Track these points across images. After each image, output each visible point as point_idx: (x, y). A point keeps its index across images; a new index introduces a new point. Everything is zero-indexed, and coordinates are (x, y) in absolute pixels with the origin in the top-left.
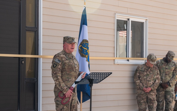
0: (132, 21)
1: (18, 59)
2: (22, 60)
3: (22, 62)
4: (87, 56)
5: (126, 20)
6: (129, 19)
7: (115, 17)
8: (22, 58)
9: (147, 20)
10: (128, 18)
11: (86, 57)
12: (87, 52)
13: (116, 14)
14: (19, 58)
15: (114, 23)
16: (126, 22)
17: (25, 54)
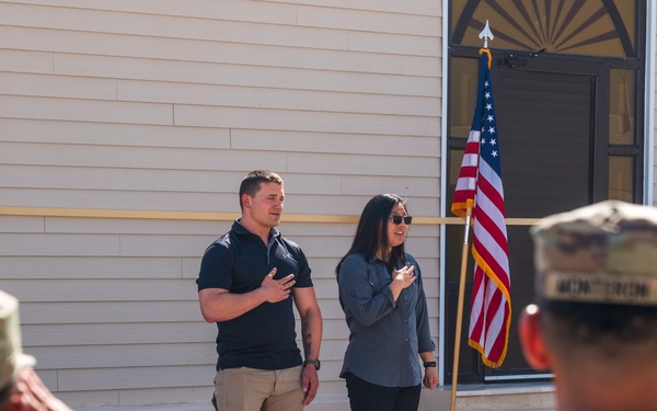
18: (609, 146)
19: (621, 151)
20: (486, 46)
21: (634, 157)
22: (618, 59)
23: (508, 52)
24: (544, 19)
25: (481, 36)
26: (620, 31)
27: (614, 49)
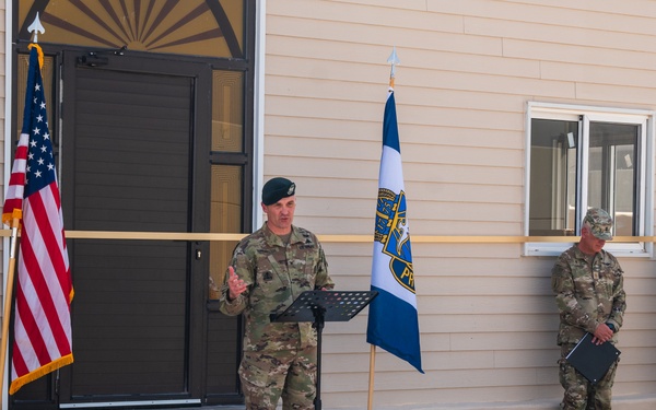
0: (591, 123)
1: (185, 243)
2: (198, 247)
3: (197, 255)
4: (385, 237)
5: (576, 120)
6: (581, 117)
7: (525, 114)
8: (197, 242)
9: (650, 116)
10: (581, 113)
11: (383, 241)
12: (389, 225)
13: (530, 103)
14: (189, 243)
15: (524, 132)
16: (574, 127)
17: (208, 231)
18: (211, 153)
19: (226, 159)
20: (35, 40)
21: (243, 166)
22: (222, 59)
23: (88, 50)
24: (132, 15)
25: (30, 29)
26: (225, 29)
27: (218, 48)
